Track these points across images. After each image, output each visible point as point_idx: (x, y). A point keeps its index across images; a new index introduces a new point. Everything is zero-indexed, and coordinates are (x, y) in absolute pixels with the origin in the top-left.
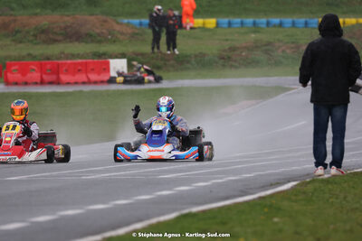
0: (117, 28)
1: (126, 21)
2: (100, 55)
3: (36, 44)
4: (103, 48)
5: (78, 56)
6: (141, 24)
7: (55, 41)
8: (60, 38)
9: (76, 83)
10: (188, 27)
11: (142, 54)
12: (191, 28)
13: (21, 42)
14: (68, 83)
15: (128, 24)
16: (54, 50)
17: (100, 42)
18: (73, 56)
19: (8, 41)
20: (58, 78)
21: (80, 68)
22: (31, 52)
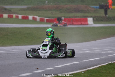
1: (92, 6)
3: (66, 13)
5: (79, 17)
6: (97, 8)
7: (71, 12)
10: (110, 9)
11: (97, 17)
12: (112, 9)
14: (75, 25)
15: (93, 8)
16: (71, 15)
18: (77, 17)
19: (58, 12)
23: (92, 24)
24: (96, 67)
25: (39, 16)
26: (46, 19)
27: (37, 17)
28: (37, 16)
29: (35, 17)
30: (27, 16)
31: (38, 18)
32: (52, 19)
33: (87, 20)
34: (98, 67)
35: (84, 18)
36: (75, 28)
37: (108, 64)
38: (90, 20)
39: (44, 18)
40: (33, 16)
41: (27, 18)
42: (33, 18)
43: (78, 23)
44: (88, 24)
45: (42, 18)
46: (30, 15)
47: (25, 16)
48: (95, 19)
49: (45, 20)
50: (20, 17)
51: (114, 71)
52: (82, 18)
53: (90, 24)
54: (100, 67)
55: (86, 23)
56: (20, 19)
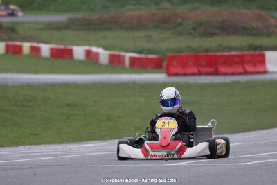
0: (272, 21)
2: (256, 48)
3: (195, 37)
4: (258, 41)
5: (236, 49)
7: (212, 35)
8: (217, 31)
9: (233, 74)
13: (180, 35)
14: (225, 74)
16: (211, 43)
17: (256, 35)
18: (230, 49)
19: (168, 34)
20: (216, 69)
21: (237, 59)
22: (191, 44)
25: (106, 48)
26: (128, 55)
27: (100, 50)
28: (99, 46)
29: (95, 49)
30: (69, 47)
31: (104, 55)
32: (150, 56)
33: (262, 60)
35: (251, 52)
36: (226, 85)
38: (273, 60)
39: (122, 54)
40: (87, 48)
41: (68, 53)
42: (88, 53)
44: (265, 72)
45: (116, 53)
46: (78, 45)
47: (62, 47)
49: (127, 62)
50: (45, 49)
52: (246, 53)
53: (273, 73)
55: (261, 69)
56: (45, 59)
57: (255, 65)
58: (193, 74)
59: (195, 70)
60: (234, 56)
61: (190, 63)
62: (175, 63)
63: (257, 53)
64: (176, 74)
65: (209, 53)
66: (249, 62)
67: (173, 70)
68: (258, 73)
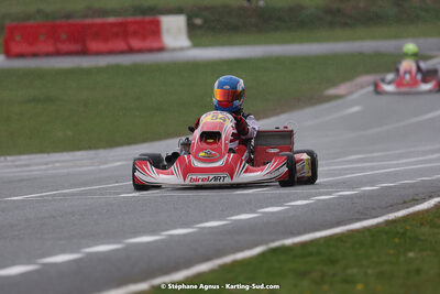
2: (145, 11)
9: (111, 52)
18: (106, 13)
21: (116, 30)
22: (43, 7)
23: (182, 49)
24: (204, 267)
33: (155, 30)
34: (212, 271)
35: (139, 18)
36: (100, 70)
37: (263, 254)
38: (174, 30)
43: (111, 45)
44: (161, 49)
48: (198, 21)
51: (296, 286)
52: (130, 19)
53: (174, 50)
54: (223, 267)
55: (155, 45)
57: (144, 38)
58: (48, 55)
59: (50, 48)
60: (113, 25)
61: (42, 38)
62: (18, 38)
63: (148, 18)
64: (21, 55)
65: (71, 21)
66: (135, 34)
67: (15, 49)
68: (151, 50)
